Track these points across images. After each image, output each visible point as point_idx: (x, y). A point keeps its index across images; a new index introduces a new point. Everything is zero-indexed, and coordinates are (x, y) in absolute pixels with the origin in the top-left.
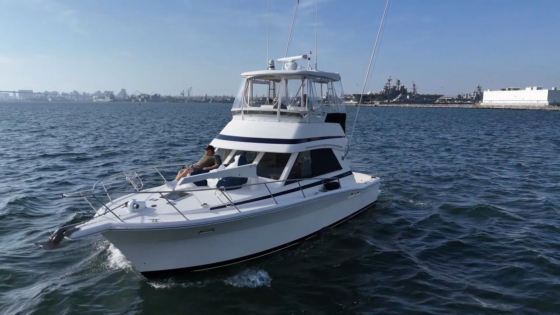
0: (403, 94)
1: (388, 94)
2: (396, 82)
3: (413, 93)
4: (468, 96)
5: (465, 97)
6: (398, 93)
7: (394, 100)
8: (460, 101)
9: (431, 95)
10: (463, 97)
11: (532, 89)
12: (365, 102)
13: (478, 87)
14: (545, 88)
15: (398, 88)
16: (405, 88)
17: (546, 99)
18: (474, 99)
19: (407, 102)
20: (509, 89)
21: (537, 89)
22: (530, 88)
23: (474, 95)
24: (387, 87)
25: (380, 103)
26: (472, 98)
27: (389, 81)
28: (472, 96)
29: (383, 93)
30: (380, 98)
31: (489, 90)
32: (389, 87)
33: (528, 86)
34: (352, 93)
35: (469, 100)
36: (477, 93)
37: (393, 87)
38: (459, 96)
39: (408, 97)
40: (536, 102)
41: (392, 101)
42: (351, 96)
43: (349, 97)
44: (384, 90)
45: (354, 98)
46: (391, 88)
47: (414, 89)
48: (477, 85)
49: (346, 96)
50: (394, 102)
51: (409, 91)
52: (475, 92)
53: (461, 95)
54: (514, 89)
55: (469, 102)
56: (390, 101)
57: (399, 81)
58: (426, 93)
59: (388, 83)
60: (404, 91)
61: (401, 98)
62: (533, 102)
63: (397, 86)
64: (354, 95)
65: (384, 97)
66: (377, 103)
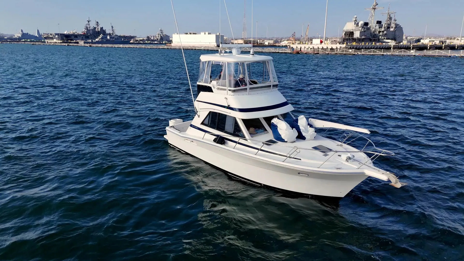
0: (103, 35)
1: (89, 34)
2: (95, 23)
3: (112, 34)
4: (155, 37)
5: (152, 38)
6: (98, 34)
7: (97, 40)
8: (149, 42)
9: (127, 36)
10: (150, 38)
11: (205, 34)
12: (69, 41)
13: (161, 30)
14: (214, 33)
15: (98, 29)
16: (104, 29)
17: (215, 41)
18: (159, 40)
19: (108, 42)
20: (190, 33)
21: (209, 34)
22: (204, 33)
23: (159, 37)
24: (87, 27)
25: (85, 43)
26: (158, 39)
27: (89, 22)
28: (158, 38)
29: (84, 33)
30: (82, 38)
31: (176, 33)
32: (90, 28)
33: (203, 32)
34: (53, 33)
35: (155, 41)
36: (160, 35)
37: (93, 27)
38: (148, 37)
39: (108, 37)
40: (209, 44)
41: (95, 41)
42: (53, 35)
43: (50, 36)
44: (85, 31)
45: (57, 37)
46: (91, 28)
47: (113, 30)
48: (160, 29)
49: (48, 35)
50: (98, 42)
51: (108, 32)
52: (159, 34)
53: (149, 36)
54: (194, 34)
55: (156, 42)
56: (93, 40)
57: (98, 23)
58: (122, 35)
59: (88, 23)
60: (103, 31)
61: (102, 38)
62: (207, 43)
63: (97, 27)
64: (56, 34)
65: (85, 37)
66: (81, 43)
